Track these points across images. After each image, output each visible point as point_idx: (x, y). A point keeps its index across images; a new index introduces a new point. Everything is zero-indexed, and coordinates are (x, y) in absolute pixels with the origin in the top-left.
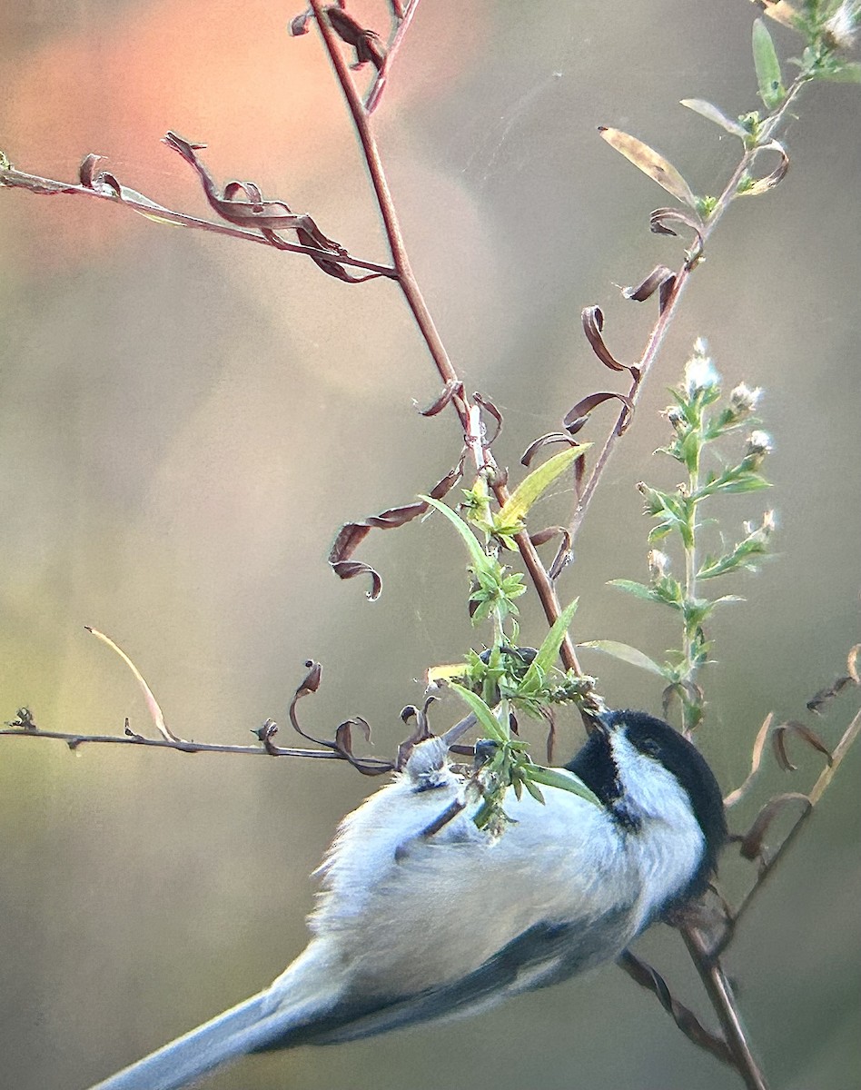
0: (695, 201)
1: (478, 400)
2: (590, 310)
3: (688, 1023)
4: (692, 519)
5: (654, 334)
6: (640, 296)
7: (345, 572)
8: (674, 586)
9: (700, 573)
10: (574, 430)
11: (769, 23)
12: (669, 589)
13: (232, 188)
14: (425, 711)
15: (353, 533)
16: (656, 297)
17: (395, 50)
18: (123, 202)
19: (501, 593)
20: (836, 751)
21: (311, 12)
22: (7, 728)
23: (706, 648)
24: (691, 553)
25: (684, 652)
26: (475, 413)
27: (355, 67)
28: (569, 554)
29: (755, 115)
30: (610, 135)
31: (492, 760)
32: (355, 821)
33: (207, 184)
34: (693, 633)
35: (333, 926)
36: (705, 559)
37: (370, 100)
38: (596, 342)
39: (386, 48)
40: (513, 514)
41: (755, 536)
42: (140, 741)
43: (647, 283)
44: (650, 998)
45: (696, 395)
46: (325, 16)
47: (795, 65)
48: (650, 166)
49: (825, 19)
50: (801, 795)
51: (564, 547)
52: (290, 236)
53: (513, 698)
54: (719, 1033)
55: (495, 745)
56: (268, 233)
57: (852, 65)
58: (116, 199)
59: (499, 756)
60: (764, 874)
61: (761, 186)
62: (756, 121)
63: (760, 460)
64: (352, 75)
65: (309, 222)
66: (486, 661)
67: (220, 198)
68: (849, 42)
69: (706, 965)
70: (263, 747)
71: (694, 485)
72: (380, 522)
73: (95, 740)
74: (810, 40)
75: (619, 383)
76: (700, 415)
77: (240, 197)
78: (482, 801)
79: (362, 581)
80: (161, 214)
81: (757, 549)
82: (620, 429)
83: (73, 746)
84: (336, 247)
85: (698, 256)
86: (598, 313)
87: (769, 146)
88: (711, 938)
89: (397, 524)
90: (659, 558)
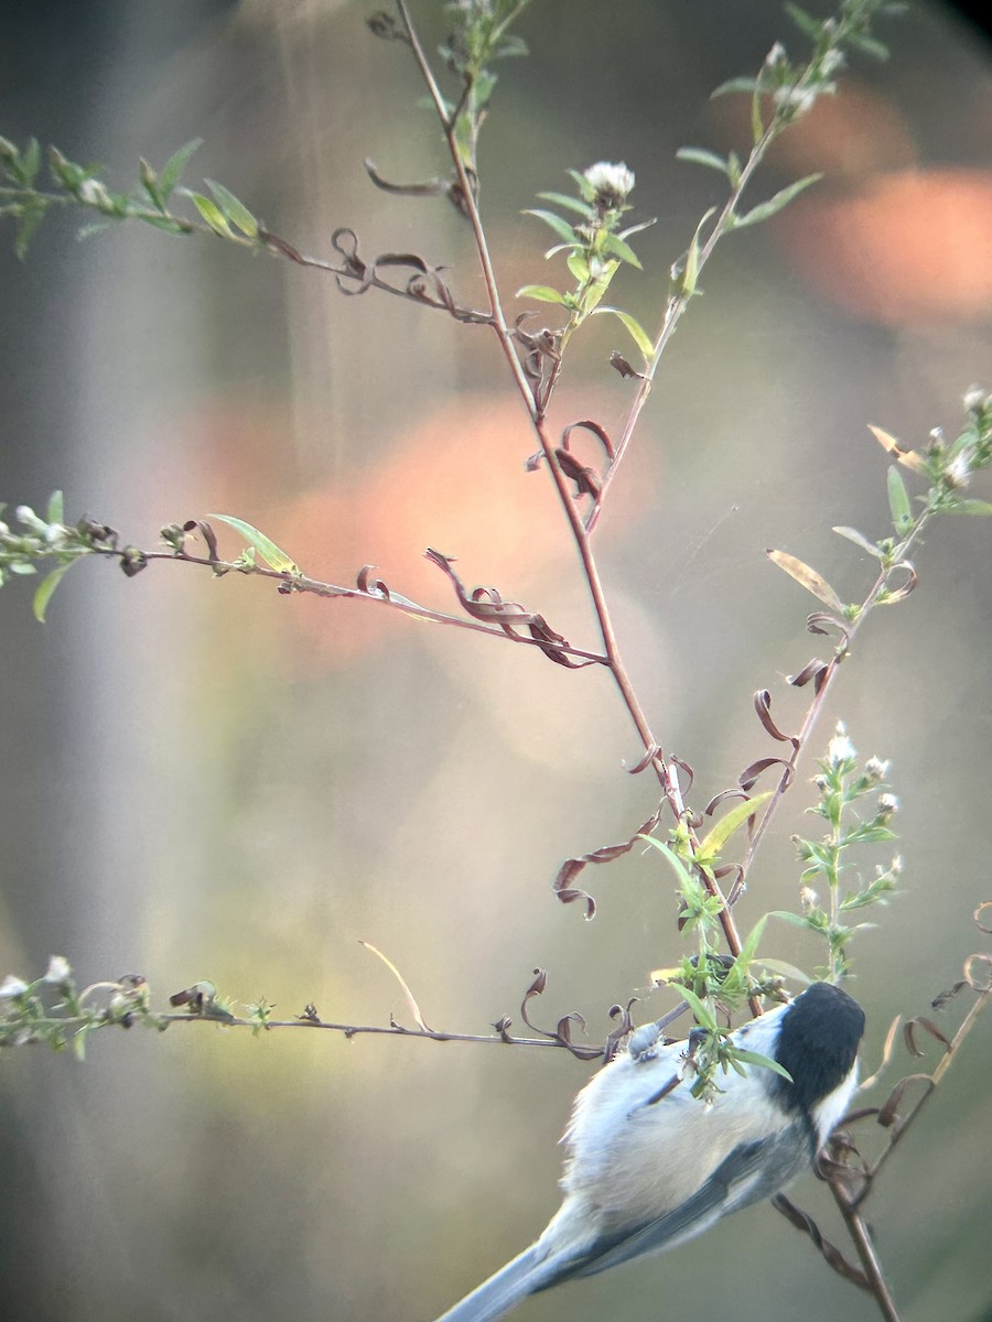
0: (843, 608)
1: (674, 760)
2: (760, 693)
3: (834, 1259)
4: (836, 864)
5: (810, 712)
6: (800, 682)
7: (566, 897)
8: (821, 916)
9: (841, 906)
10: (746, 788)
11: (902, 468)
12: (818, 919)
13: (478, 593)
14: (628, 1010)
15: (573, 867)
16: (811, 683)
17: (608, 484)
18: (392, 604)
19: (706, 911)
20: (954, 1041)
21: (543, 452)
22: (296, 1020)
23: (847, 965)
24: (835, 890)
25: (829, 968)
26: (672, 771)
27: (576, 497)
28: (743, 886)
29: (890, 541)
30: (776, 555)
31: (703, 1044)
32: (586, 1096)
33: (459, 589)
34: (837, 953)
35: (582, 1184)
36: (846, 895)
37: (588, 523)
38: (765, 717)
39: (601, 481)
40: (709, 848)
41: (885, 876)
42: (401, 1031)
43: (805, 672)
44: (806, 1239)
45: (838, 764)
46: (555, 456)
47: (922, 502)
48: (807, 579)
49: (946, 465)
50: (924, 1076)
51: (739, 880)
52: (525, 632)
53: (719, 994)
54: (859, 1266)
55: (705, 1031)
56: (506, 627)
57: (967, 502)
58: (386, 601)
59: (709, 1040)
60: (895, 1140)
61: (894, 597)
62: (891, 545)
63: (889, 816)
64: (575, 505)
65: (540, 620)
66: (695, 965)
67: (469, 600)
68: (966, 483)
69: (849, 1212)
70: (499, 1037)
71: (836, 838)
72: (594, 858)
73: (368, 1030)
74: (934, 482)
75: (782, 751)
76: (841, 781)
77: (484, 599)
78: (696, 1077)
79: (579, 905)
80: (422, 613)
81: (887, 887)
82: (783, 787)
83: (349, 1035)
84: (561, 640)
85: (845, 651)
86: (767, 696)
87: (901, 565)
88: (853, 1194)
89: (608, 860)
90: (810, 894)
